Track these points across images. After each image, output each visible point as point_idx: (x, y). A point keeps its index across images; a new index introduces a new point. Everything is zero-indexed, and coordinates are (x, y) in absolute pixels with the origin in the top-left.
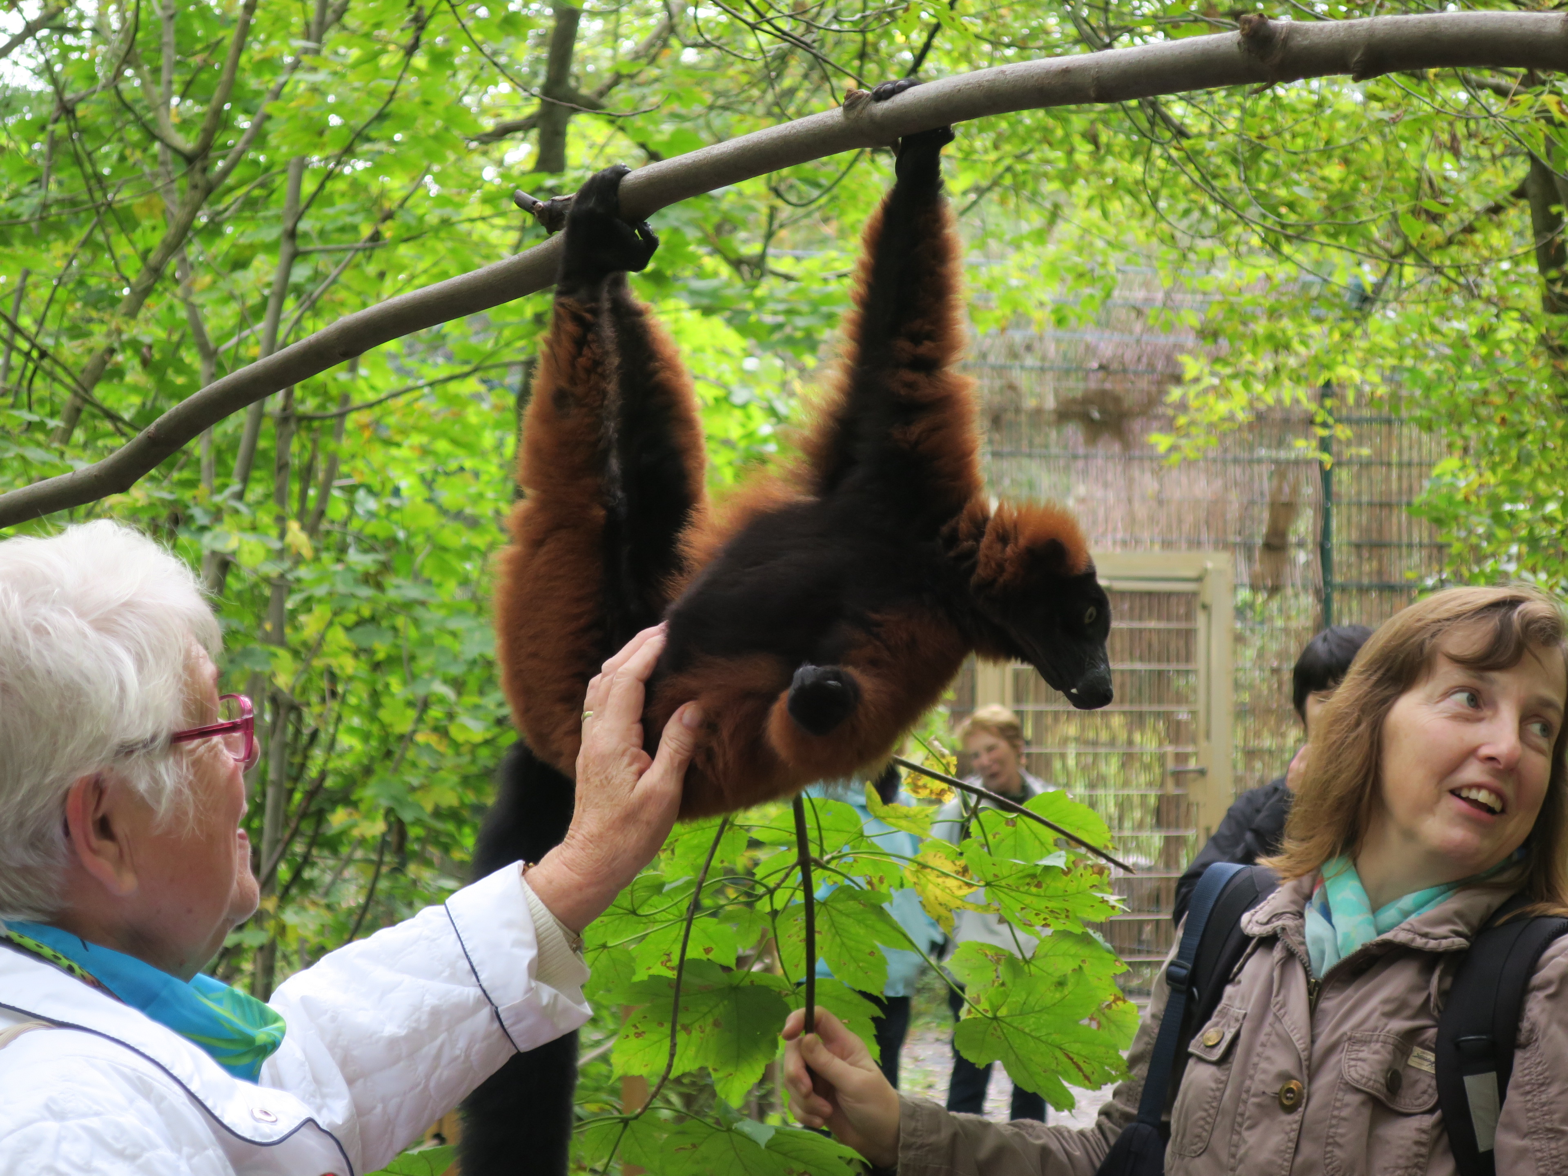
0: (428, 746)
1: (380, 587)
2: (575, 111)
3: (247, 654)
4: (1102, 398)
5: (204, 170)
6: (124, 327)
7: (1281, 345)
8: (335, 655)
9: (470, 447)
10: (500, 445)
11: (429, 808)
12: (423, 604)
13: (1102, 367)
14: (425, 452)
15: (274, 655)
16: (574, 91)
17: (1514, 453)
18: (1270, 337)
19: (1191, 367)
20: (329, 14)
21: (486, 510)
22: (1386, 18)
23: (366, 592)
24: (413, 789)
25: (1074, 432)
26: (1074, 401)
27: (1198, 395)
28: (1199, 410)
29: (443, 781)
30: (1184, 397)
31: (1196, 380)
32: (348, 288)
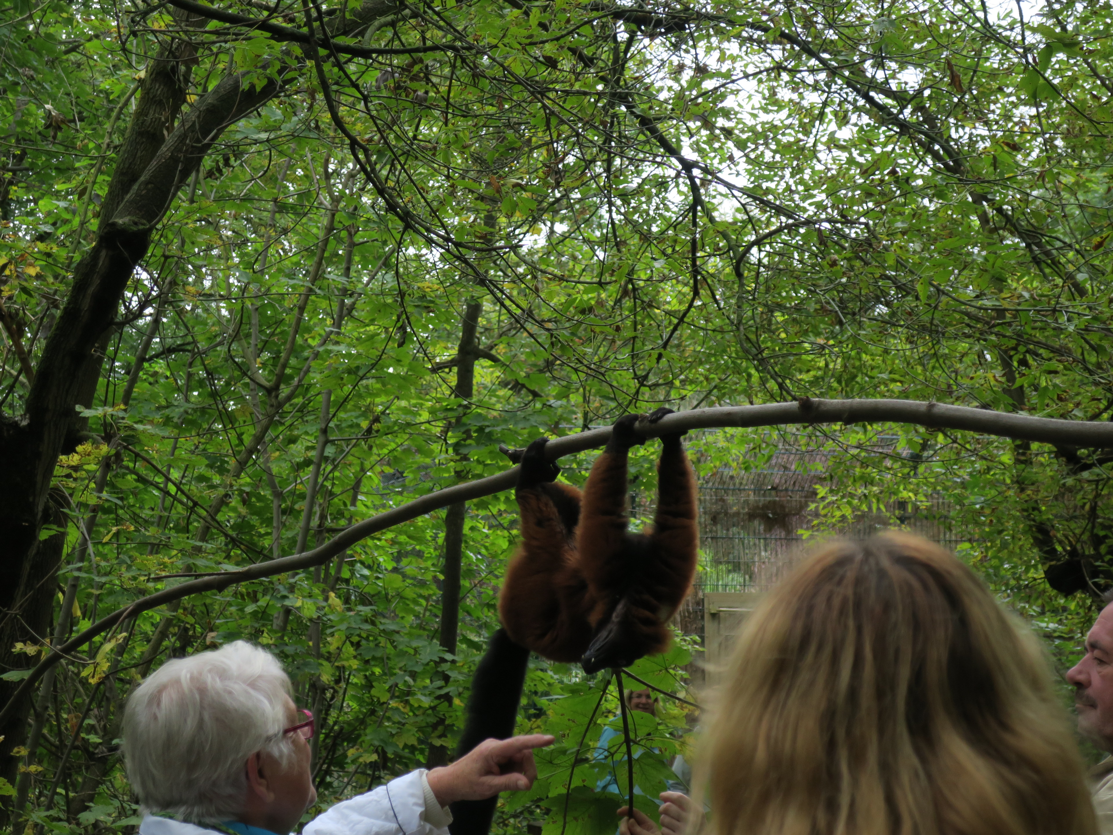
0: (397, 709)
1: (373, 623)
2: (477, 358)
3: (306, 664)
4: (772, 505)
5: (277, 396)
6: (234, 483)
7: (868, 481)
8: (347, 659)
9: (421, 540)
10: (435, 538)
11: (401, 746)
12: (398, 632)
13: (773, 488)
14: (393, 542)
15: (322, 665)
16: (477, 348)
17: (998, 542)
18: (862, 477)
19: (822, 491)
20: (345, 311)
21: (429, 577)
22: (857, 400)
23: (367, 627)
24: (392, 735)
25: (758, 525)
26: (758, 507)
27: (824, 508)
28: (825, 516)
29: (409, 730)
30: (817, 508)
31: (823, 498)
32: (353, 455)
